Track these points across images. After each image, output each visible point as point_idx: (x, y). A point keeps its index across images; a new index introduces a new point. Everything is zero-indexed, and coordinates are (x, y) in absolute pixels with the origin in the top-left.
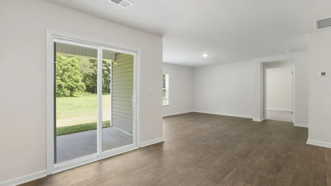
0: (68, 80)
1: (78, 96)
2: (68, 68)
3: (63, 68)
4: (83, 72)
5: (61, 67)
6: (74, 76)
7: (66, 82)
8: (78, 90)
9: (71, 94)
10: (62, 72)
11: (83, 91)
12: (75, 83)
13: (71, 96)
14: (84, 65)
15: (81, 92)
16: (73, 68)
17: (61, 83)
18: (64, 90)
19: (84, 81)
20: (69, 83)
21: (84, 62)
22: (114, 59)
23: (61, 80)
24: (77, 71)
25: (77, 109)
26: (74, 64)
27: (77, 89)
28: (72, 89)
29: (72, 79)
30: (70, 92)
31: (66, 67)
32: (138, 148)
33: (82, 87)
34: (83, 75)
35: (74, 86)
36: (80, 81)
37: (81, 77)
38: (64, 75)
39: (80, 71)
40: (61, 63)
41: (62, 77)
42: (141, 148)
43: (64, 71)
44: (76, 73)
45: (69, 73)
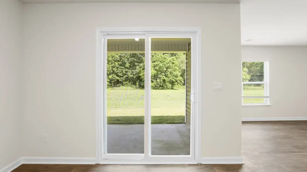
0: (170, 75)
1: (177, 89)
2: (170, 66)
3: (166, 66)
4: (182, 68)
5: (165, 66)
6: (174, 72)
7: (168, 77)
8: (178, 84)
9: (172, 86)
10: (166, 69)
11: (181, 84)
12: (175, 78)
13: (172, 89)
14: (182, 62)
15: (179, 85)
16: (174, 65)
17: (165, 78)
18: (167, 84)
19: (182, 76)
20: (171, 78)
21: (182, 60)
22: (188, 49)
23: (165, 75)
24: (176, 68)
25: (173, 100)
26: (174, 62)
27: (176, 83)
28: (172, 83)
29: (173, 75)
30: (171, 85)
31: (168, 65)
32: (196, 163)
33: (181, 82)
34: (181, 71)
35: (174, 81)
36: (179, 76)
37: (179, 72)
38: (167, 71)
39: (179, 67)
40: (165, 62)
41: (166, 73)
42: (201, 164)
43: (167, 68)
44: (176, 69)
45: (171, 69)
